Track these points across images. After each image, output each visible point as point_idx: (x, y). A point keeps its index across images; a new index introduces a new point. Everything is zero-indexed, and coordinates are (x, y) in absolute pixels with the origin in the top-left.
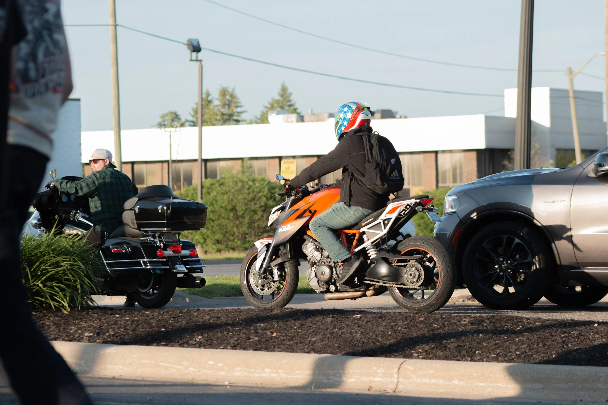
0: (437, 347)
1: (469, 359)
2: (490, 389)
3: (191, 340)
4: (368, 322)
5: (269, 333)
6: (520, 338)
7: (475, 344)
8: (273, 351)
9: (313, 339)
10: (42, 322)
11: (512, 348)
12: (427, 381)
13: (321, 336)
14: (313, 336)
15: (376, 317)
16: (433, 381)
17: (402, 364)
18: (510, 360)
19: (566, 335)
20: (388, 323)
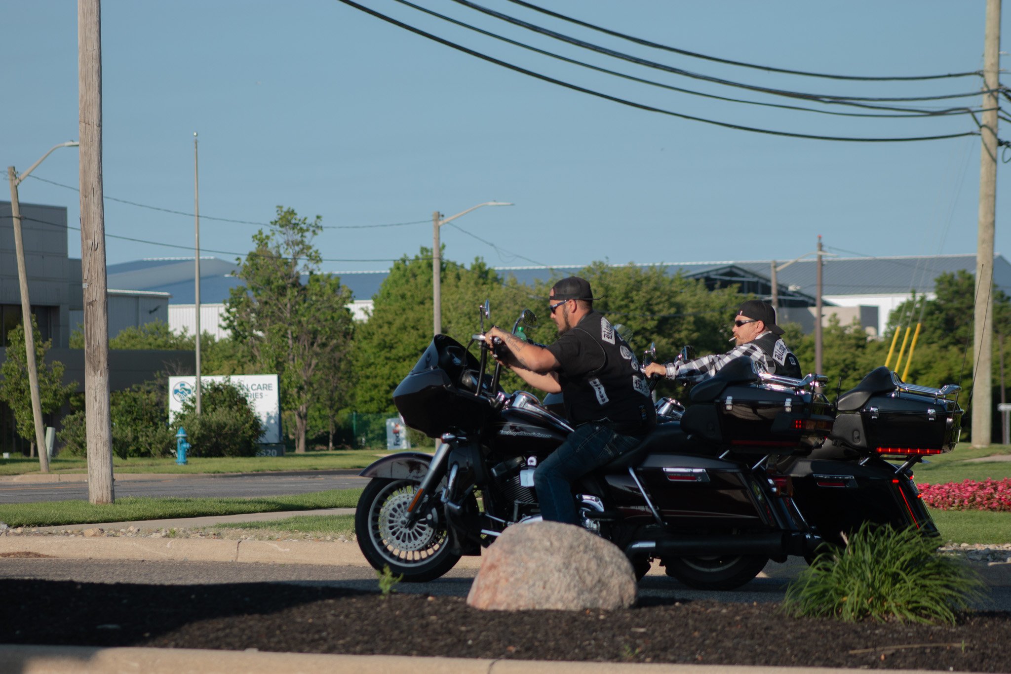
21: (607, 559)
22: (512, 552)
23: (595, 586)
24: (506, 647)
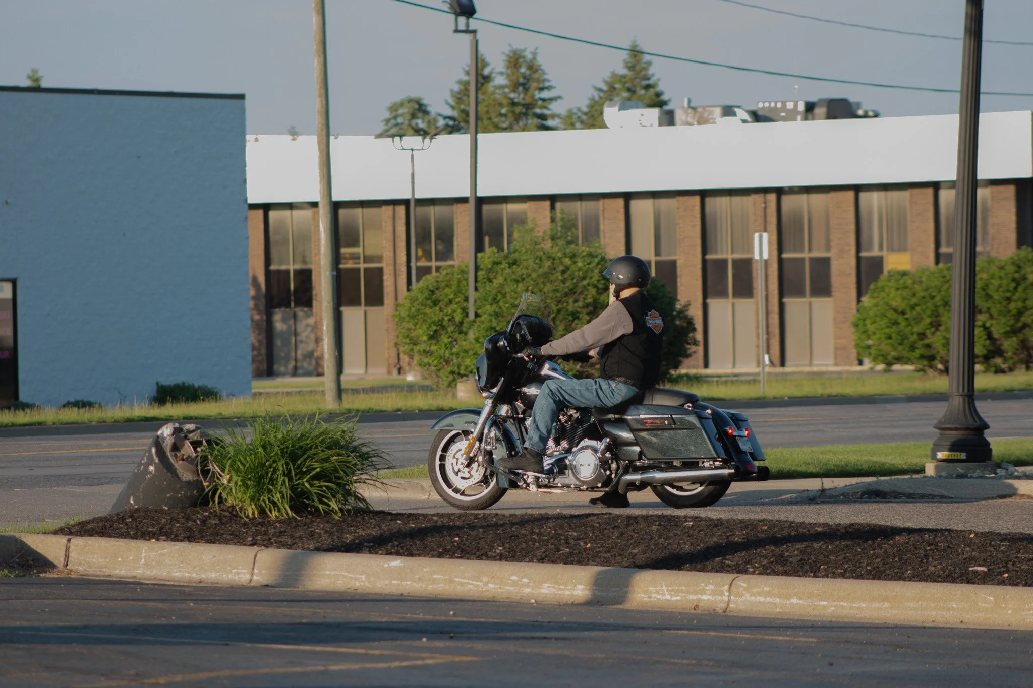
0: (776, 561)
1: (812, 574)
2: (833, 609)
3: (490, 551)
4: (700, 531)
5: (582, 544)
6: (876, 551)
7: (821, 557)
8: (587, 564)
9: (635, 551)
10: (310, 529)
11: (863, 563)
12: (762, 599)
13: (643, 548)
14: (634, 548)
15: (710, 525)
16: (768, 599)
17: (734, 580)
18: (859, 576)
19: (933, 547)
20: (725, 533)
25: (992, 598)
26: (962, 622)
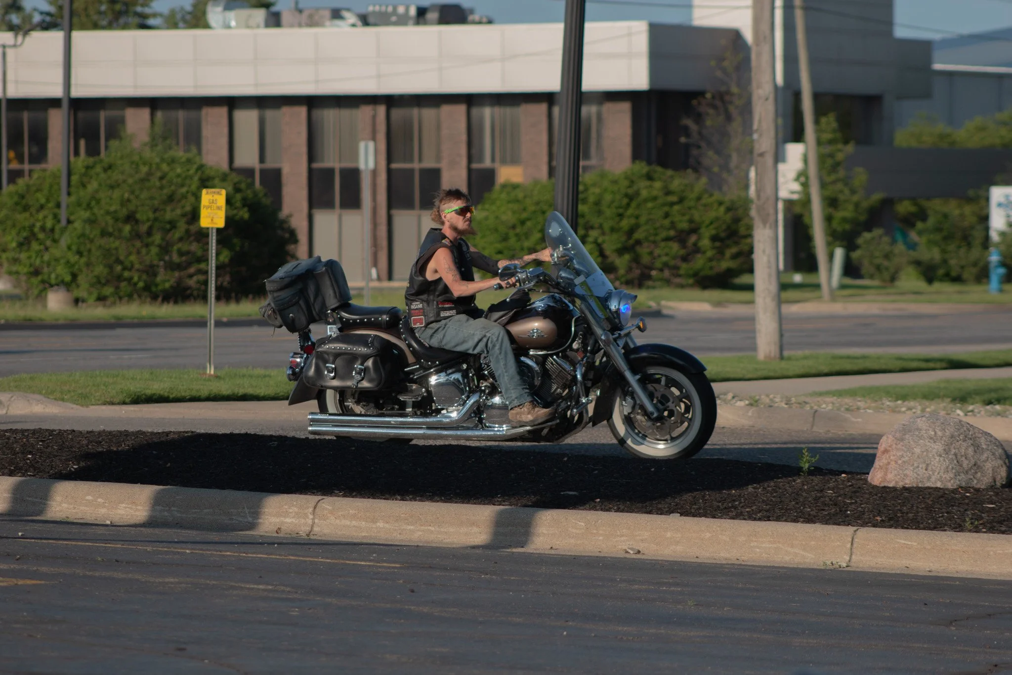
1: (399, 497)
3: (64, 469)
4: (285, 451)
5: (161, 463)
12: (347, 522)
17: (318, 502)
18: (447, 499)
19: (524, 470)
20: (311, 454)
21: (984, 447)
22: (902, 440)
23: (971, 468)
24: (874, 516)
25: (583, 524)
26: (552, 548)
